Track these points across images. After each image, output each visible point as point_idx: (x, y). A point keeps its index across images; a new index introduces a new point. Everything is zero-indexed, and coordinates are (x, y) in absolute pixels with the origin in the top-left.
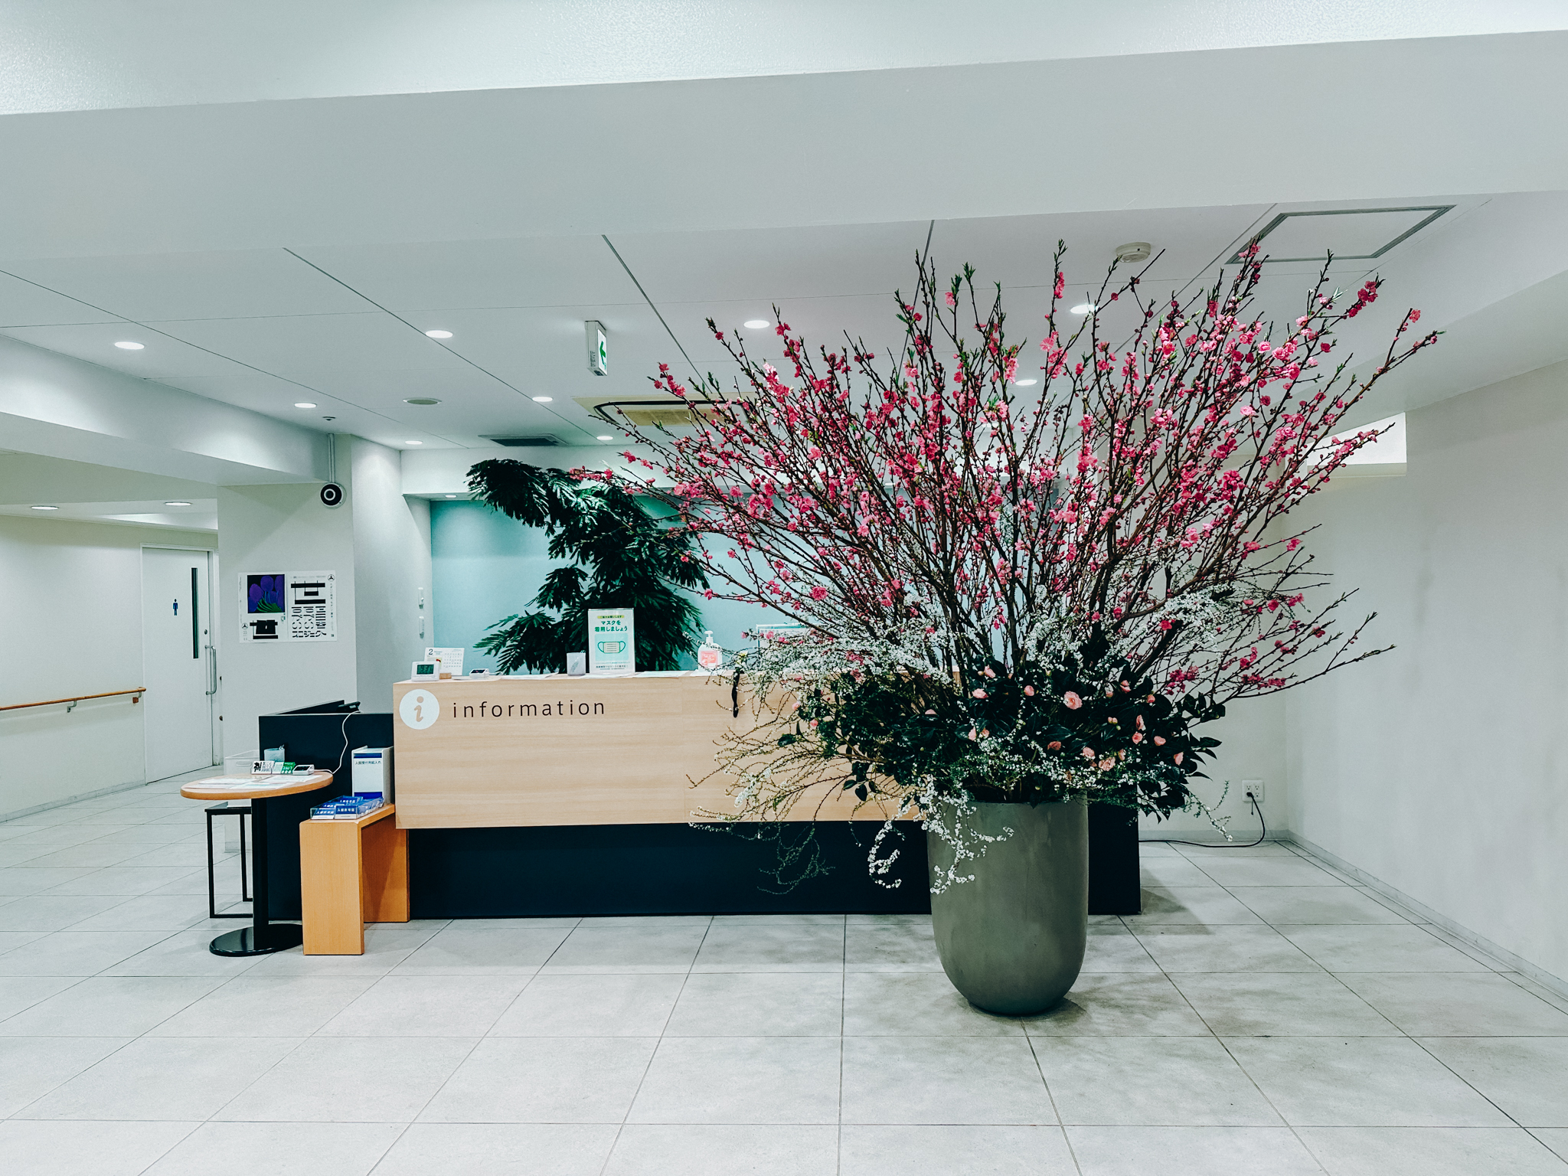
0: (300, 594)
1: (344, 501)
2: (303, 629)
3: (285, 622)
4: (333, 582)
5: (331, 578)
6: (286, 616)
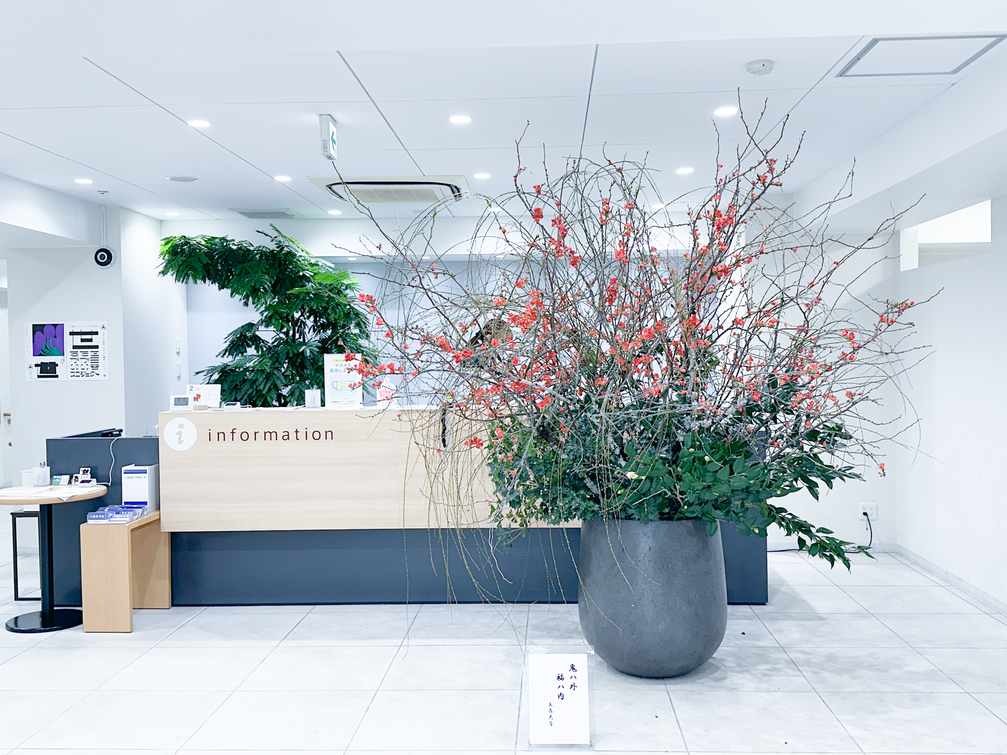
0: (77, 341)
1: (115, 261)
2: (80, 370)
3: (64, 364)
4: (106, 331)
5: (103, 327)
6: (65, 359)
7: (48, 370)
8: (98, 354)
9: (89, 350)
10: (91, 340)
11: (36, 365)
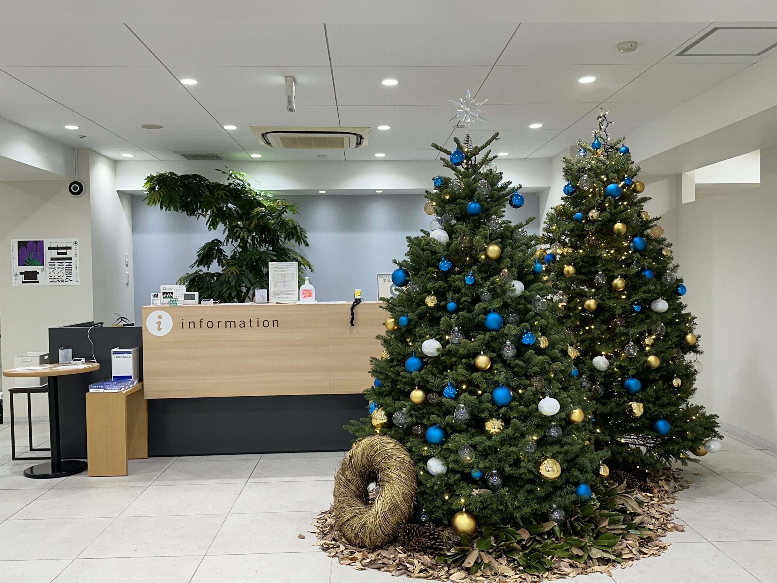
0: (54, 254)
1: (84, 193)
2: (57, 277)
3: (44, 272)
4: (78, 246)
5: (76, 243)
6: (45, 268)
7: (31, 277)
8: (71, 264)
9: (64, 261)
10: (65, 254)
11: (21, 273)
